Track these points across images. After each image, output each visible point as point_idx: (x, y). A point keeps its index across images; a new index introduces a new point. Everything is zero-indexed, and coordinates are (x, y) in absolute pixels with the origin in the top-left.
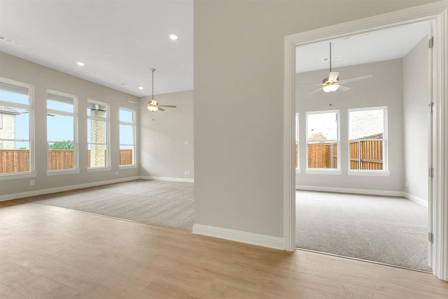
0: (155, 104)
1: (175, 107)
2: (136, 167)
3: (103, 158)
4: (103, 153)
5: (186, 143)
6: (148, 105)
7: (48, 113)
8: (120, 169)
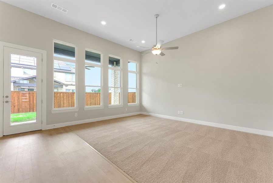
0: (159, 47)
1: (177, 48)
2: (138, 105)
3: (118, 97)
4: (118, 94)
5: (179, 85)
6: (153, 49)
7: (86, 66)
8: (129, 106)
